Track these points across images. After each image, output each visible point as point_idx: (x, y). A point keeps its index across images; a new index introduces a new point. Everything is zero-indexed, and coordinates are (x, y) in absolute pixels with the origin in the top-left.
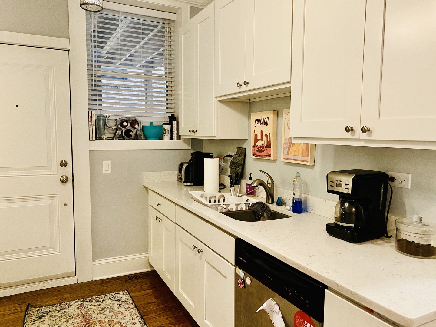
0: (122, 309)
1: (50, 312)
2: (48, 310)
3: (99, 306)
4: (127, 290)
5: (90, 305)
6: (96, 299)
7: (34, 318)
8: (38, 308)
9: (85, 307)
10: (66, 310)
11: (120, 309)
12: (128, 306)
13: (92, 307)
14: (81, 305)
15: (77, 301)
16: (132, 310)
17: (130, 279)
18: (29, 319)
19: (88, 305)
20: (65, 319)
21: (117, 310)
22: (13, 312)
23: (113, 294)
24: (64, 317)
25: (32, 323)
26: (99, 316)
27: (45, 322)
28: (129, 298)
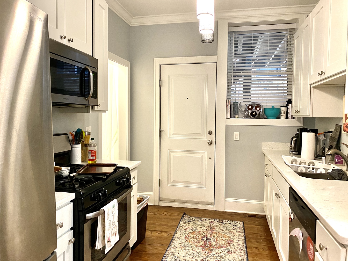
0: (235, 231)
1: (194, 220)
2: (194, 219)
3: (222, 226)
4: (243, 222)
5: (217, 224)
6: (222, 221)
7: (185, 221)
8: (189, 217)
9: (214, 224)
10: (203, 222)
11: (234, 231)
12: (239, 230)
13: (218, 225)
14: (212, 222)
15: (210, 219)
16: (241, 233)
17: (248, 216)
18: (182, 220)
19: (216, 223)
20: (201, 226)
21: (232, 231)
22: (177, 215)
23: (233, 222)
24: (201, 225)
25: (184, 223)
26: (219, 230)
27: (190, 224)
28: (242, 226)
